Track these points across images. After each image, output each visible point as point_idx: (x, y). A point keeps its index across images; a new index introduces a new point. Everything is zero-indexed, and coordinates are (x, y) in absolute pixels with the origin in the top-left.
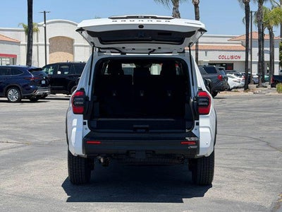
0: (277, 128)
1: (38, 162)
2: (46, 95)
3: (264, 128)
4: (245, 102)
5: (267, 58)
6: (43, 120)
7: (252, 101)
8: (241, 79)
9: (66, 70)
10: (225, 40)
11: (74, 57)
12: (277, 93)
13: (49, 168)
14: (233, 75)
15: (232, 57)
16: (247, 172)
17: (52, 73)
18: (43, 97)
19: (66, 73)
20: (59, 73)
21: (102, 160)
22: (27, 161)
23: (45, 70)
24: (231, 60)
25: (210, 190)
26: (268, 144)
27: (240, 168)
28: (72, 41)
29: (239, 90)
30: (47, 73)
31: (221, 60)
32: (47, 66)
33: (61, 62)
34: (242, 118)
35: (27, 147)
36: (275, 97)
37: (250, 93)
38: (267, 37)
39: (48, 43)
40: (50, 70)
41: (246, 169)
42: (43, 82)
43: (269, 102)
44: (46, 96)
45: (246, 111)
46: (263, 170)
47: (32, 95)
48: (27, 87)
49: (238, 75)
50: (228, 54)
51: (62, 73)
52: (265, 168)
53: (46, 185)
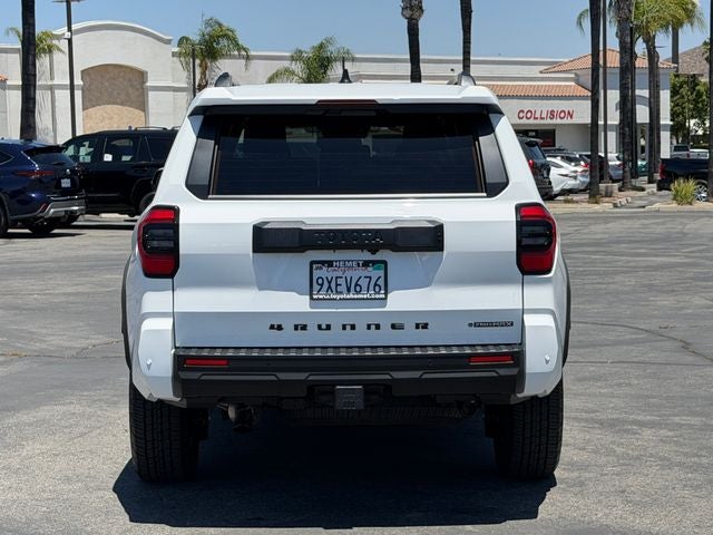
0: (698, 301)
1: (44, 412)
2: (73, 216)
3: (666, 301)
4: (598, 231)
5: (642, 115)
6: (63, 286)
7: (616, 227)
8: (579, 169)
9: (125, 151)
10: (535, 71)
11: (146, 117)
12: (674, 205)
13: (77, 430)
14: (558, 160)
15: (552, 114)
16: (647, 433)
17: (88, 159)
18: (67, 222)
19: (126, 158)
20: (108, 158)
21: (232, 413)
22: (15, 409)
23: (70, 151)
24: (549, 121)
25: (552, 495)
26: (685, 346)
27: (625, 422)
28: (142, 75)
29: (575, 197)
30: (76, 157)
31: (524, 121)
32: (77, 141)
33: (114, 127)
34: (598, 274)
35: (17, 367)
36: (672, 215)
37: (605, 206)
38: (642, 62)
39: (78, 81)
40: (83, 151)
41: (642, 424)
42: (66, 183)
43: (659, 229)
44: (75, 219)
45: (607, 253)
46: (691, 426)
47: (36, 218)
48: (21, 197)
49: (569, 160)
50: (542, 107)
51: (117, 158)
52: (696, 421)
53: (66, 487)
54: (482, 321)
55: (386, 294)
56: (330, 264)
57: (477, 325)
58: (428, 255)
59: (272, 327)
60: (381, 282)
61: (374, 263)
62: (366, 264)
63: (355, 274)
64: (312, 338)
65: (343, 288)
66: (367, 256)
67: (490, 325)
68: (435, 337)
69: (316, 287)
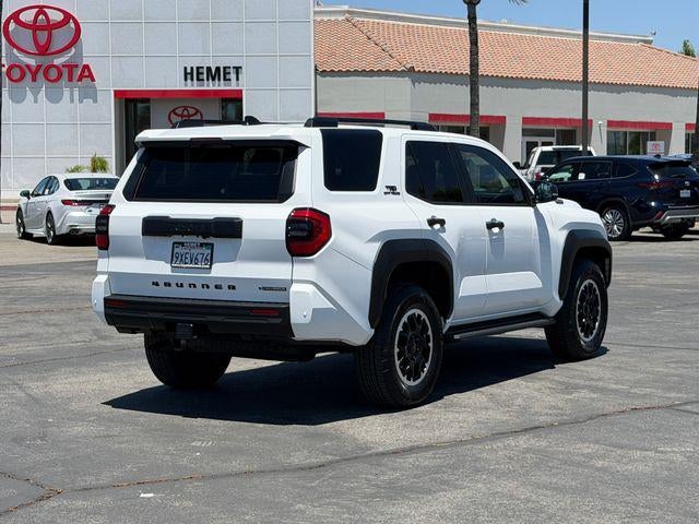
42: (685, 194)
44: (692, 225)
54: (268, 286)
55: (211, 264)
56: (182, 244)
57: (265, 289)
58: (233, 240)
59: (153, 283)
60: (209, 258)
61: (206, 244)
62: (202, 245)
63: (195, 251)
64: (173, 292)
65: (188, 260)
66: (200, 240)
67: (271, 289)
68: (240, 295)
69: (175, 259)
